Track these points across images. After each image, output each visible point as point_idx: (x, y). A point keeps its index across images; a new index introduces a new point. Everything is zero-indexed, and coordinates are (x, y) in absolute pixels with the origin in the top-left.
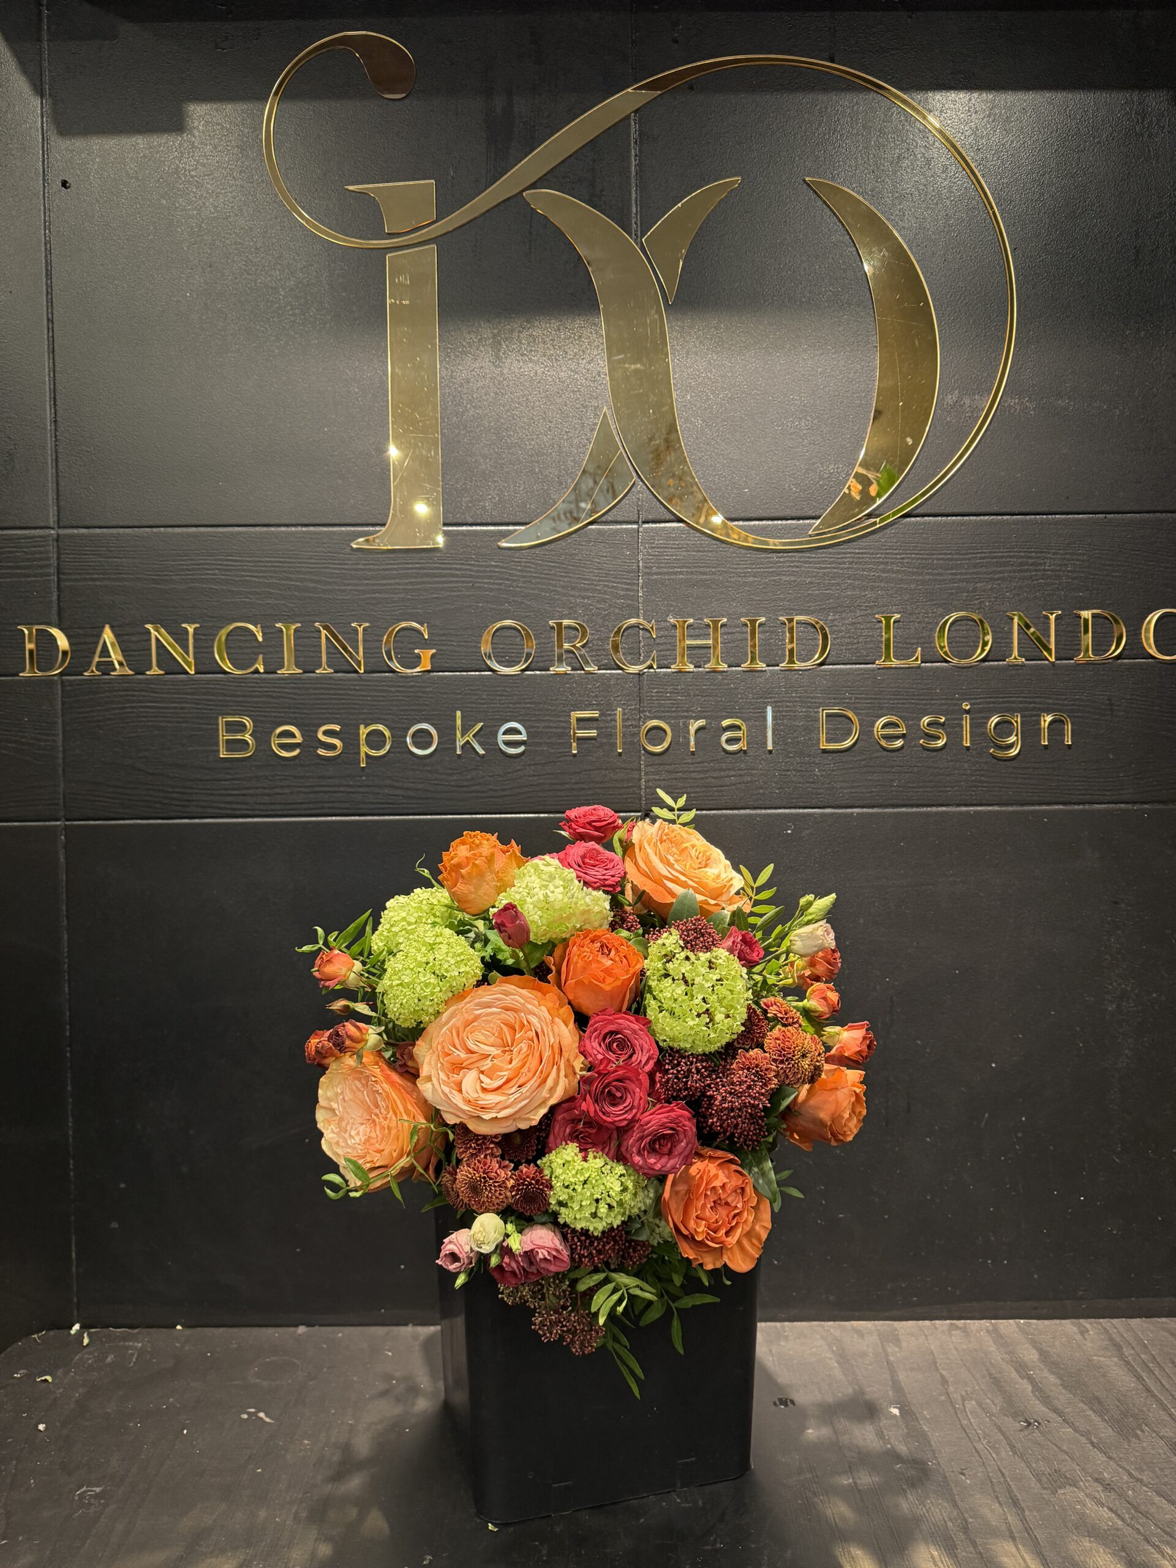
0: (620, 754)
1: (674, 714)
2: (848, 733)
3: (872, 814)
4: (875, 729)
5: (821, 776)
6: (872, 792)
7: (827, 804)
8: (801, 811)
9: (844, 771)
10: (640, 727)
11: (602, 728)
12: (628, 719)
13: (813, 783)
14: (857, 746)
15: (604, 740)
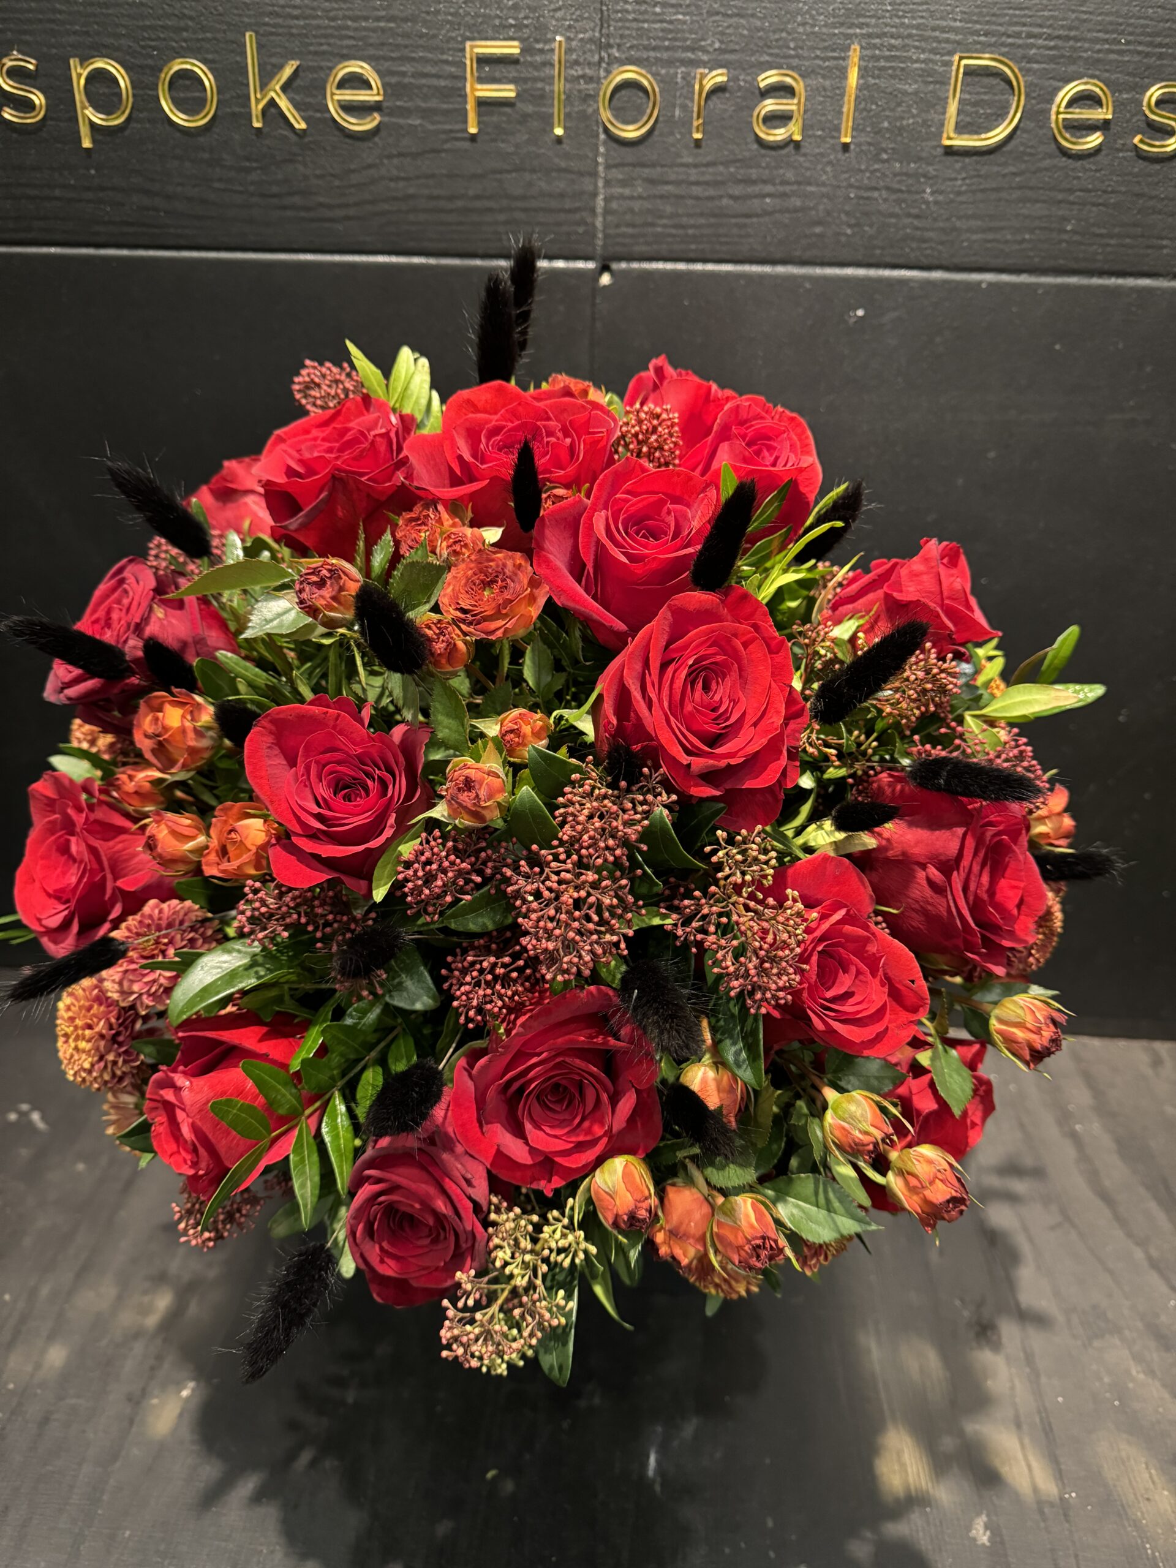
0: (559, 140)
1: (665, 55)
2: (1000, 115)
3: (1015, 286)
4: (1054, 109)
5: (936, 203)
6: (1024, 241)
7: (936, 262)
8: (887, 273)
9: (979, 196)
10: (598, 81)
11: (525, 80)
12: (576, 63)
13: (917, 217)
14: (1013, 143)
15: (529, 109)
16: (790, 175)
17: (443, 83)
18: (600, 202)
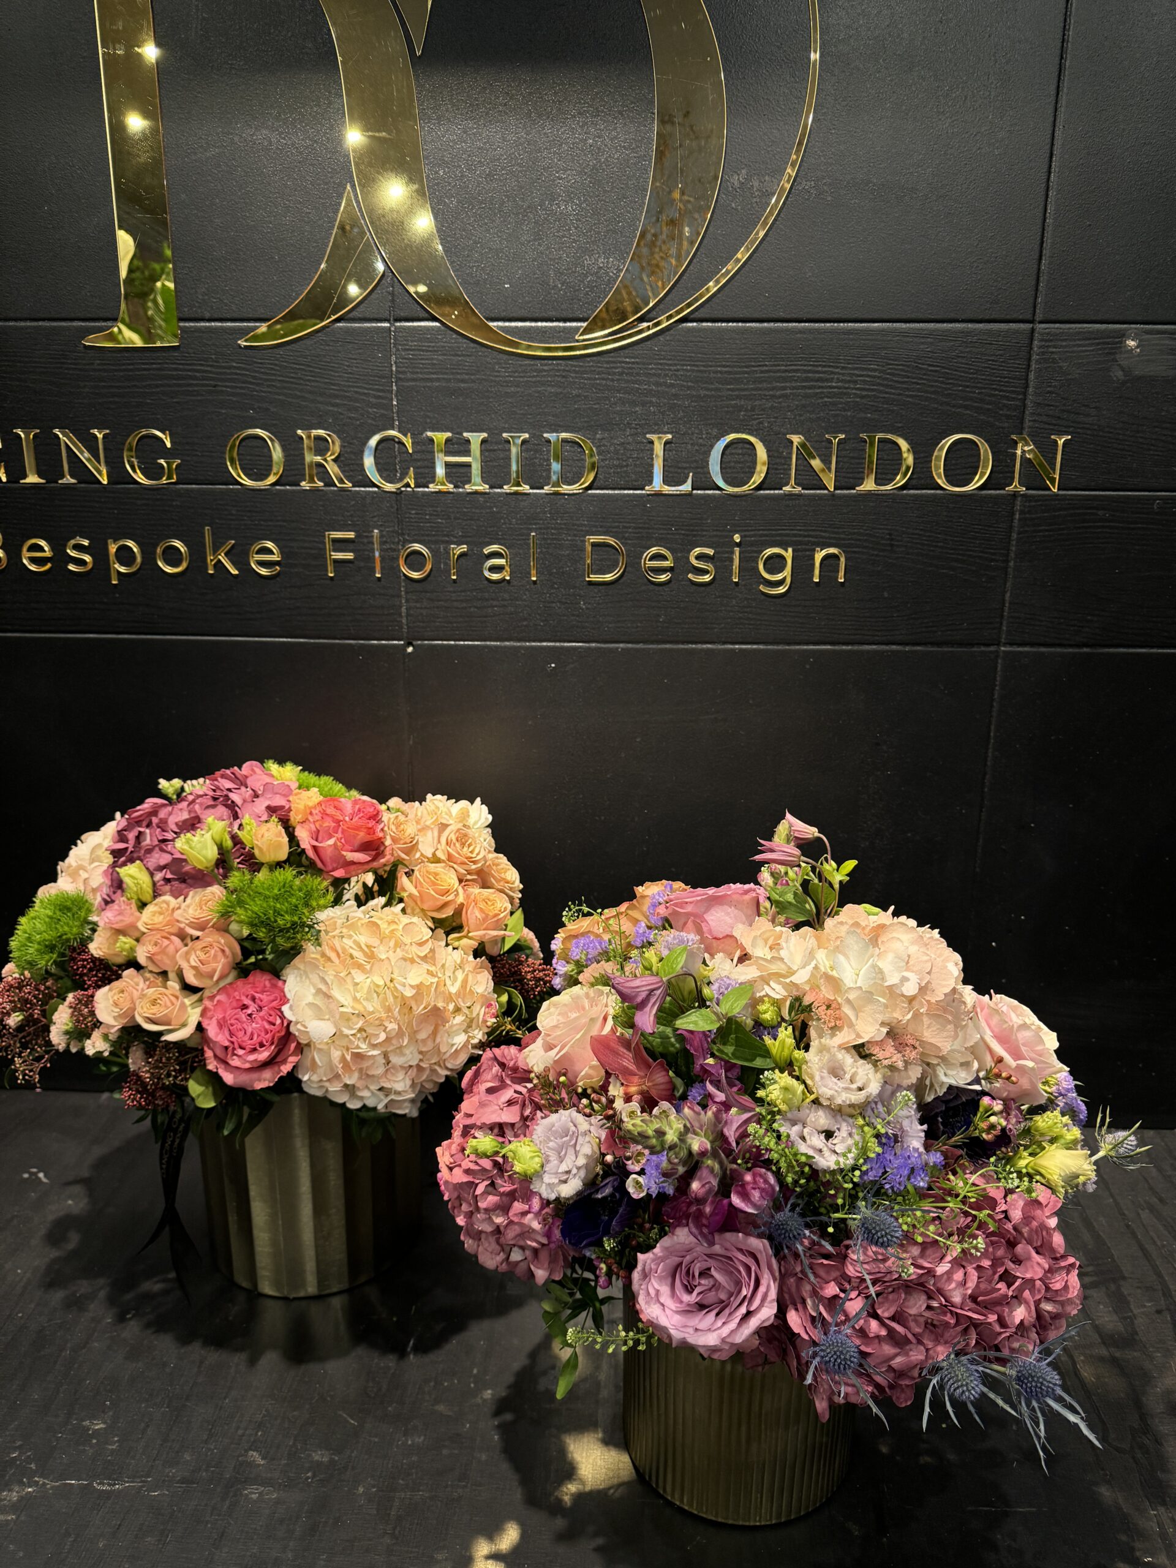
0: (379, 579)
1: (433, 539)
2: (614, 565)
3: (637, 650)
4: (642, 562)
5: (586, 609)
6: (637, 627)
7: (593, 639)
8: (565, 644)
9: (610, 605)
10: (399, 551)
11: (359, 550)
13: (578, 616)
14: (624, 578)
15: (362, 564)
16: (506, 596)
17: (313, 552)
18: (404, 610)
